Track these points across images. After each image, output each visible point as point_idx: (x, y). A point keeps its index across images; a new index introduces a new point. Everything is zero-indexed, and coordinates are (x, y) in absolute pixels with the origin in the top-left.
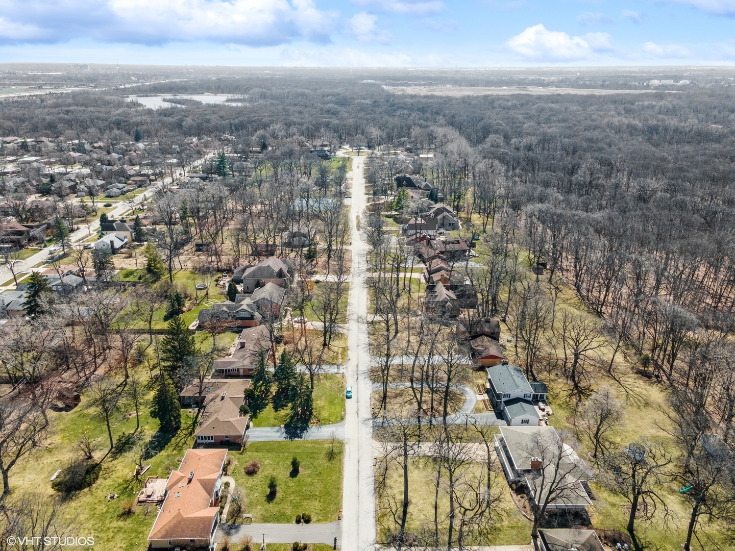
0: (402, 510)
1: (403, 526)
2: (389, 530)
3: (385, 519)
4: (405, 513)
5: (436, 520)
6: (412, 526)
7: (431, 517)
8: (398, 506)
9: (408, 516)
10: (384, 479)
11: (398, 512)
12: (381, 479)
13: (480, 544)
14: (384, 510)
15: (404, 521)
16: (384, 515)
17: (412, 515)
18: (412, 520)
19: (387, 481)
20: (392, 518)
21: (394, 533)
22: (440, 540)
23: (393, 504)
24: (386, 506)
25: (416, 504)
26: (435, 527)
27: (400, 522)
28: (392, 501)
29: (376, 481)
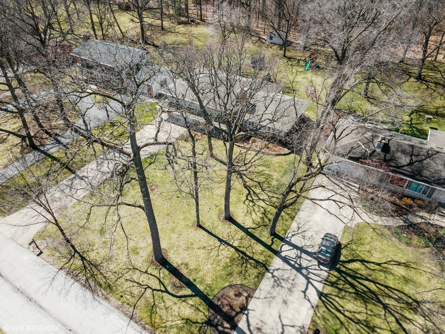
0: (167, 272)
1: (197, 293)
2: (188, 321)
3: (161, 312)
4: (175, 272)
5: (220, 240)
6: (209, 281)
7: (211, 243)
8: (155, 273)
9: (184, 272)
10: (83, 259)
11: (166, 282)
12: (79, 262)
13: (293, 218)
14: (142, 302)
15: (190, 284)
16: (152, 309)
17: (187, 265)
18: (197, 270)
19: (92, 256)
20: (169, 301)
21: (200, 317)
22: (261, 259)
23: (144, 279)
24: (137, 291)
25: (172, 246)
26: (232, 250)
27: (188, 292)
28: (136, 276)
29: (72, 274)
